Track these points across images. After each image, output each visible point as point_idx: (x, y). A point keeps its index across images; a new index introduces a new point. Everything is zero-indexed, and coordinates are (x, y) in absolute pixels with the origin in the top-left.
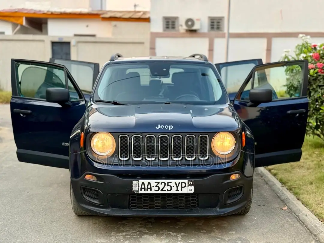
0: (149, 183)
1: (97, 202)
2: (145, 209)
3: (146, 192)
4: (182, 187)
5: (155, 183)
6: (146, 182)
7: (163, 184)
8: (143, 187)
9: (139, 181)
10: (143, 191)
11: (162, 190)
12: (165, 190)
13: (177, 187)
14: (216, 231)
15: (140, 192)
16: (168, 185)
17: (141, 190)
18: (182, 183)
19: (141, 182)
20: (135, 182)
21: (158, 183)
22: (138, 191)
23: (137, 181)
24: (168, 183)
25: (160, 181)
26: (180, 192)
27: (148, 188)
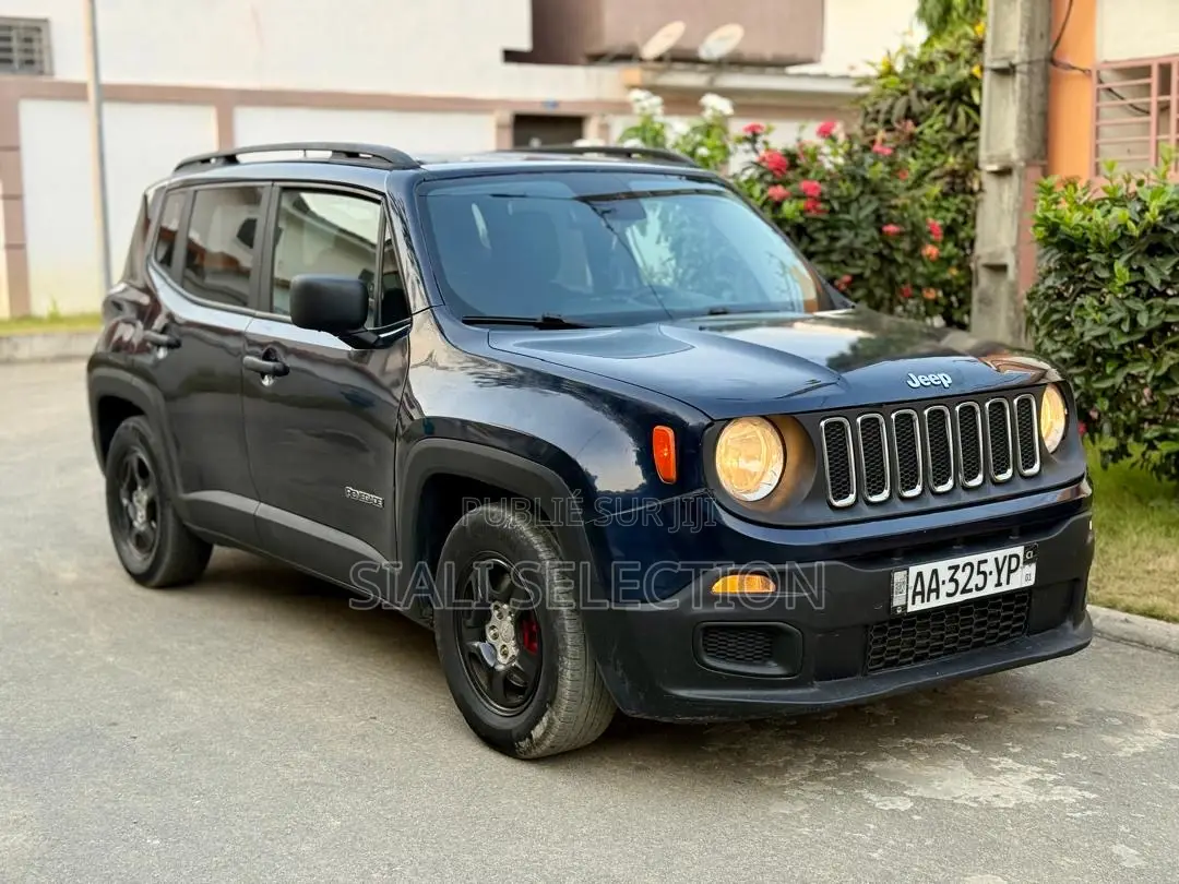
0: (935, 572)
2: (905, 668)
3: (926, 606)
4: (1010, 571)
5: (950, 568)
6: (926, 569)
7: (968, 569)
8: (919, 589)
9: (911, 569)
10: (919, 606)
11: (964, 591)
12: (971, 590)
13: (999, 572)
15: (911, 609)
16: (979, 573)
17: (913, 603)
18: (1011, 556)
19: (914, 570)
20: (898, 577)
21: (956, 568)
22: (905, 607)
23: (905, 572)
24: (980, 563)
25: (960, 561)
26: (1005, 588)
27: (930, 591)
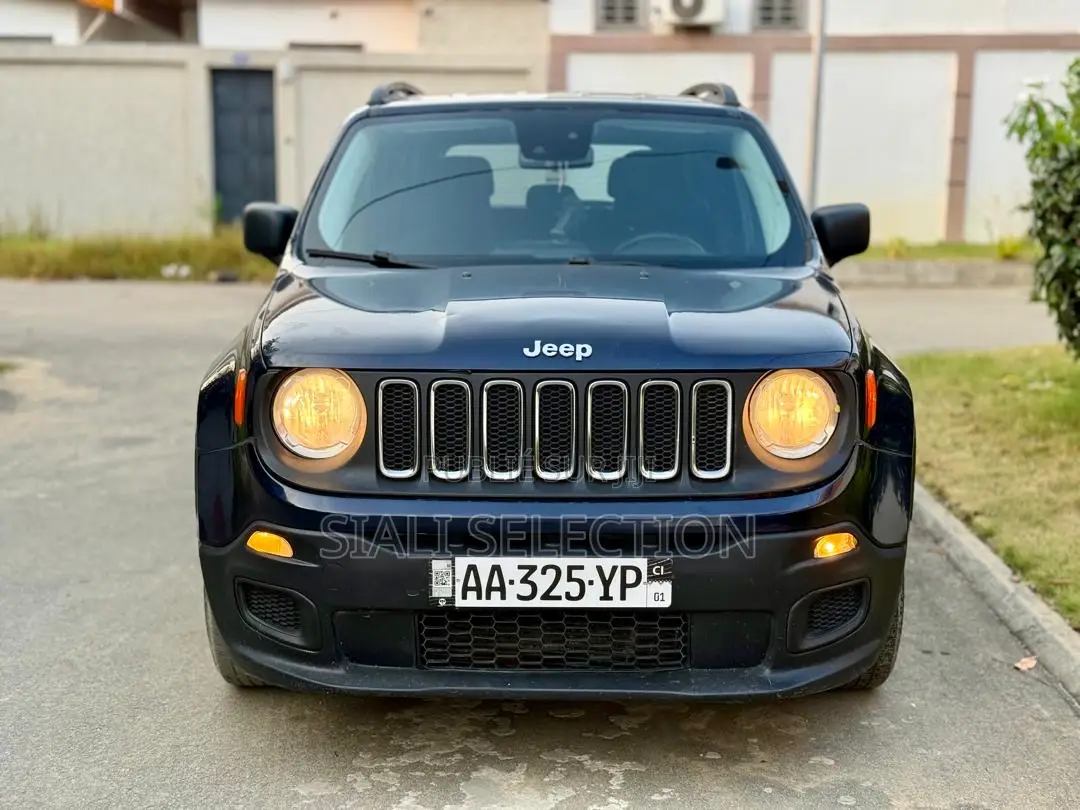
0: (496, 569)
1: (294, 638)
2: (483, 670)
3: (484, 603)
4: (624, 586)
5: (521, 567)
6: (484, 564)
7: (552, 573)
8: (472, 583)
9: (457, 559)
10: (472, 601)
11: (546, 596)
12: (559, 598)
13: (606, 584)
14: (762, 755)
15: (459, 603)
16: (570, 579)
17: (464, 597)
18: (624, 569)
19: (462, 563)
20: (439, 566)
21: (532, 569)
22: (451, 600)
23: (450, 562)
24: (570, 568)
25: (540, 562)
26: (616, 603)
27: (490, 589)
